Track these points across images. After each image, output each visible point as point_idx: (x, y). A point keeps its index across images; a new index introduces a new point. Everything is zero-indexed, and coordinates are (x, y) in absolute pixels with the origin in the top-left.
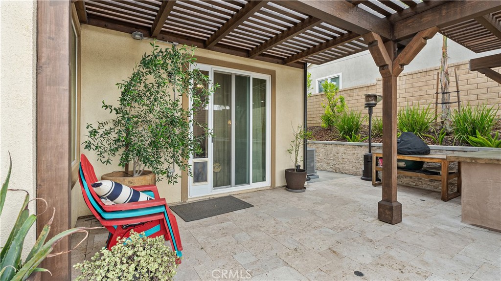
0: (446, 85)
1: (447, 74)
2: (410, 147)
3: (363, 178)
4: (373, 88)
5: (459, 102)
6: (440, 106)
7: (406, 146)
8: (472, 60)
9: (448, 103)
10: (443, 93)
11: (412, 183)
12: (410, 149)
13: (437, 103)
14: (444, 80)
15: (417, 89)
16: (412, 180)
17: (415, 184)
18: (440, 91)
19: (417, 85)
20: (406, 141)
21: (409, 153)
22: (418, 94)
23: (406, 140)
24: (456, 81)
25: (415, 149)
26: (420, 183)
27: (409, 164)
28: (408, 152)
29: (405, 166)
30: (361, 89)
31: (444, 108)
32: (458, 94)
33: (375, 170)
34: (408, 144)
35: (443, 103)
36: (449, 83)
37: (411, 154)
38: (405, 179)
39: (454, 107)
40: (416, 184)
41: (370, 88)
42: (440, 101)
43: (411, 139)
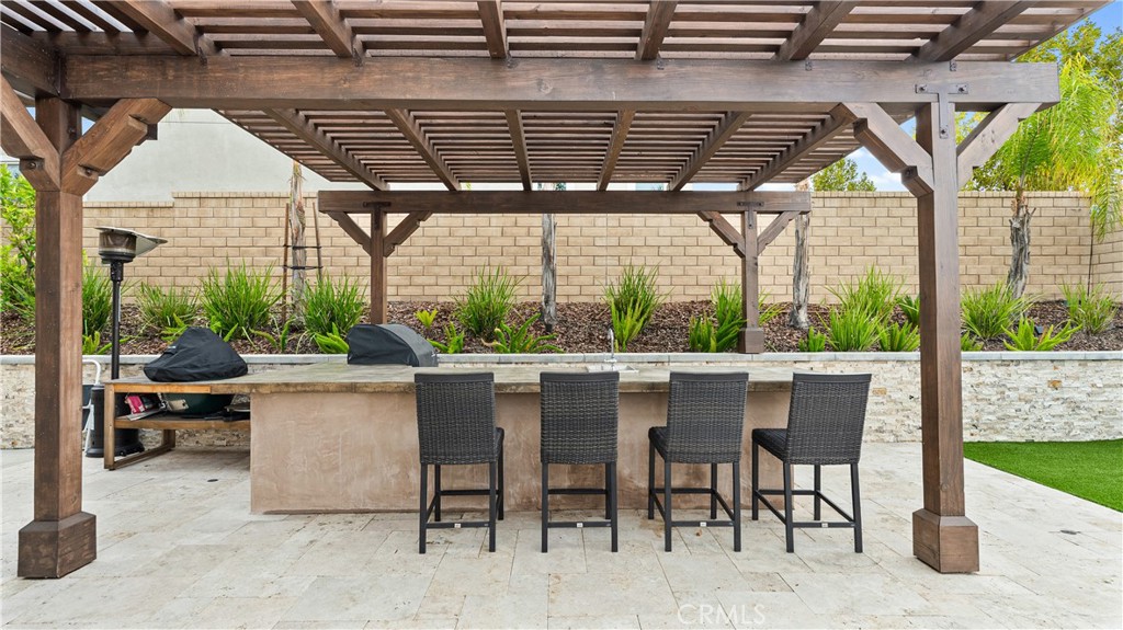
0: (298, 232)
1: (300, 209)
2: (195, 364)
3: (92, 451)
4: (165, 213)
5: (320, 268)
6: (289, 271)
7: (186, 362)
8: (321, 193)
9: (304, 268)
10: (295, 248)
11: (218, 443)
12: (196, 367)
13: (285, 265)
14: (295, 221)
15: (261, 232)
16: (220, 435)
17: (224, 443)
18: (290, 243)
19: (262, 222)
20: (190, 350)
21: (193, 378)
22: (264, 242)
23: (190, 346)
24: (316, 227)
25: (208, 366)
26: (235, 438)
27: (197, 402)
28: (190, 375)
29: (187, 407)
30: (134, 212)
31: (296, 276)
32: (319, 252)
33: (111, 428)
34: (193, 355)
35: (294, 268)
36: (303, 229)
37: (199, 380)
38: (205, 436)
39: (311, 277)
40: (228, 442)
41: (157, 213)
42: (290, 262)
43: (202, 343)
